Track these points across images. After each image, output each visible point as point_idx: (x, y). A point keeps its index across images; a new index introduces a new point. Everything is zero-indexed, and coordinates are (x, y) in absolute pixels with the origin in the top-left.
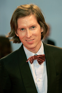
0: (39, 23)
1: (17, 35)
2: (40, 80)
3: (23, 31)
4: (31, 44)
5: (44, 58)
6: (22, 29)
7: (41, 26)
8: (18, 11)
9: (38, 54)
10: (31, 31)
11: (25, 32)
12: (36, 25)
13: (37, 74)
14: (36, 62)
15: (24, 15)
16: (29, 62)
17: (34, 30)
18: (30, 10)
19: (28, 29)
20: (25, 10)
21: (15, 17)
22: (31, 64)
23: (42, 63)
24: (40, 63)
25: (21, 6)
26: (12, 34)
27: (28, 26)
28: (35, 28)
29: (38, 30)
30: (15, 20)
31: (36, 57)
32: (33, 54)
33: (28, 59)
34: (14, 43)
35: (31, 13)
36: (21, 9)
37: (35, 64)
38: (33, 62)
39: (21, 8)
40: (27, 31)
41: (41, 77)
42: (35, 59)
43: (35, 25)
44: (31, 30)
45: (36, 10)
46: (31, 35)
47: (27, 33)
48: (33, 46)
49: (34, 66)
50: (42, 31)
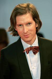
0: (34, 20)
2: (34, 68)
3: (21, 27)
4: (27, 37)
5: (38, 49)
6: (20, 25)
7: (36, 22)
8: (16, 10)
9: (33, 45)
10: (27, 27)
12: (32, 22)
13: (32, 62)
14: (31, 52)
15: (21, 14)
16: (25, 52)
17: (30, 26)
18: (27, 9)
20: (23, 9)
23: (37, 53)
24: (35, 53)
27: (24, 23)
28: (31, 24)
29: (33, 26)
30: (14, 18)
31: (31, 48)
32: (29, 46)
33: (25, 50)
34: (13, 36)
35: (28, 12)
36: (19, 8)
37: (31, 54)
38: (29, 52)
40: (24, 27)
41: (35, 65)
42: (31, 50)
46: (27, 30)
47: (24, 29)
48: (29, 39)
49: (30, 56)
50: (37, 27)
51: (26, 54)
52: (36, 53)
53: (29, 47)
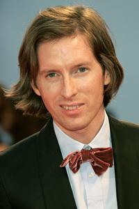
0: (99, 59)
1: (38, 93)
3: (53, 78)
4: (75, 116)
5: (110, 156)
6: (52, 73)
7: (104, 68)
8: (41, 24)
10: (75, 80)
11: (58, 83)
12: (90, 64)
13: (88, 201)
14: (87, 167)
15: (57, 35)
17: (84, 76)
18: (75, 22)
19: (67, 75)
20: (61, 21)
21: (32, 39)
22: (75, 172)
24: (99, 171)
25: (50, 11)
26: (23, 88)
27: (66, 67)
28: (86, 71)
29: (93, 78)
30: (32, 48)
31: (86, 155)
32: (80, 146)
33: (66, 159)
36: (50, 19)
38: (78, 167)
39: (49, 14)
40: (63, 78)
42: (85, 159)
43: (87, 64)
44: (75, 77)
45: (90, 21)
46: (75, 91)
47: (63, 85)
48: (79, 121)
49: (82, 178)
50: (106, 83)
51: (69, 172)
52: (105, 169)
53: (80, 150)
